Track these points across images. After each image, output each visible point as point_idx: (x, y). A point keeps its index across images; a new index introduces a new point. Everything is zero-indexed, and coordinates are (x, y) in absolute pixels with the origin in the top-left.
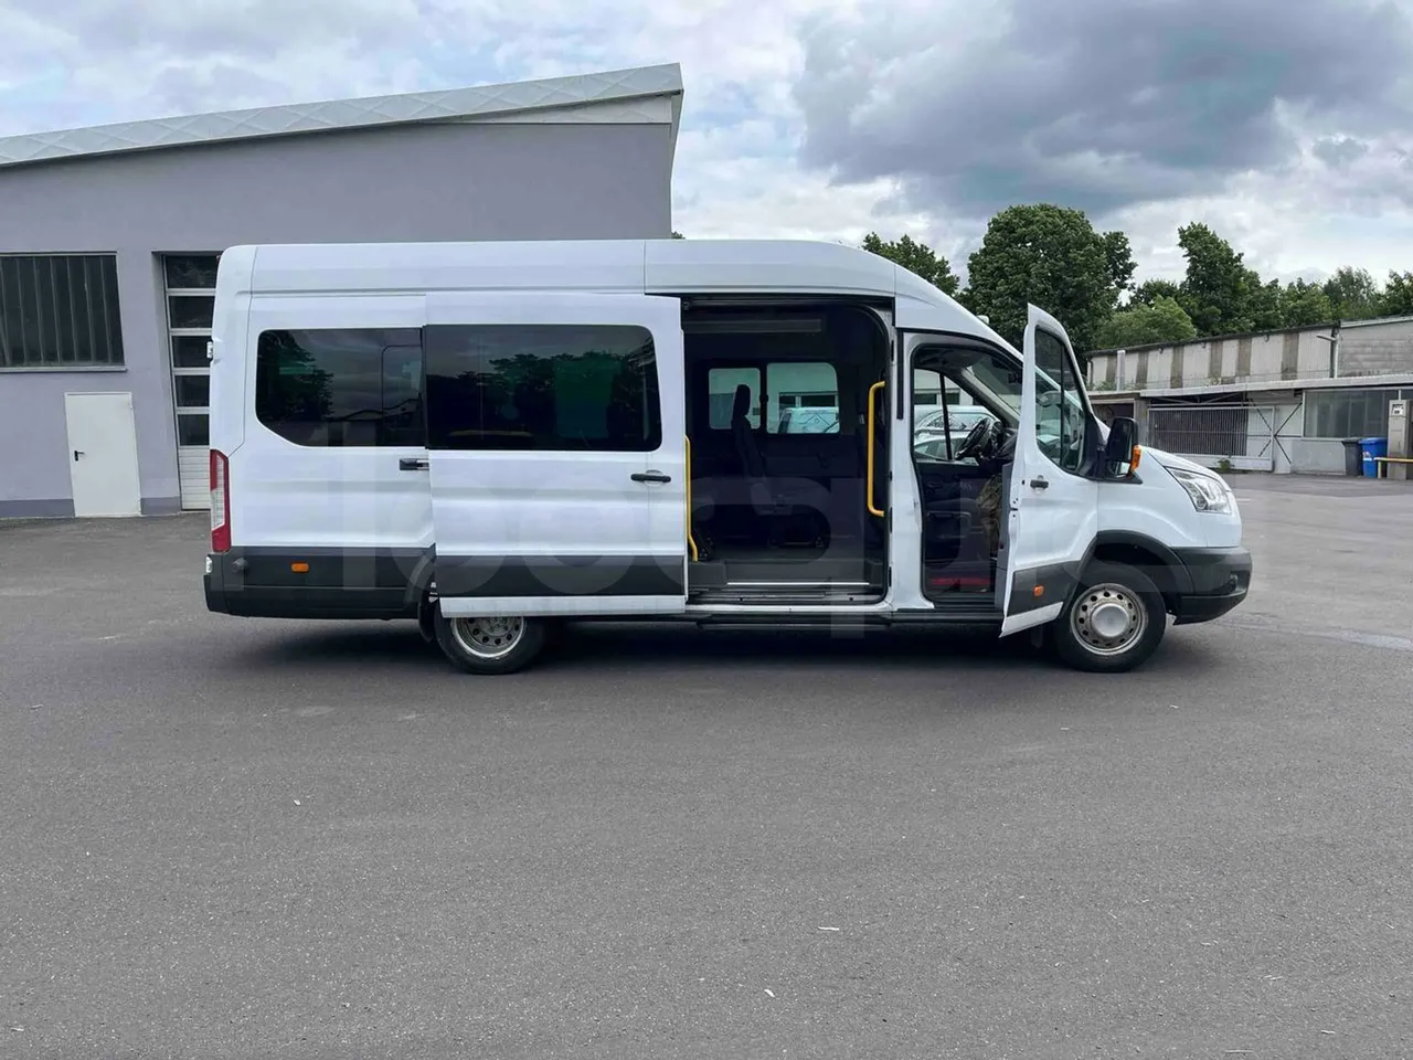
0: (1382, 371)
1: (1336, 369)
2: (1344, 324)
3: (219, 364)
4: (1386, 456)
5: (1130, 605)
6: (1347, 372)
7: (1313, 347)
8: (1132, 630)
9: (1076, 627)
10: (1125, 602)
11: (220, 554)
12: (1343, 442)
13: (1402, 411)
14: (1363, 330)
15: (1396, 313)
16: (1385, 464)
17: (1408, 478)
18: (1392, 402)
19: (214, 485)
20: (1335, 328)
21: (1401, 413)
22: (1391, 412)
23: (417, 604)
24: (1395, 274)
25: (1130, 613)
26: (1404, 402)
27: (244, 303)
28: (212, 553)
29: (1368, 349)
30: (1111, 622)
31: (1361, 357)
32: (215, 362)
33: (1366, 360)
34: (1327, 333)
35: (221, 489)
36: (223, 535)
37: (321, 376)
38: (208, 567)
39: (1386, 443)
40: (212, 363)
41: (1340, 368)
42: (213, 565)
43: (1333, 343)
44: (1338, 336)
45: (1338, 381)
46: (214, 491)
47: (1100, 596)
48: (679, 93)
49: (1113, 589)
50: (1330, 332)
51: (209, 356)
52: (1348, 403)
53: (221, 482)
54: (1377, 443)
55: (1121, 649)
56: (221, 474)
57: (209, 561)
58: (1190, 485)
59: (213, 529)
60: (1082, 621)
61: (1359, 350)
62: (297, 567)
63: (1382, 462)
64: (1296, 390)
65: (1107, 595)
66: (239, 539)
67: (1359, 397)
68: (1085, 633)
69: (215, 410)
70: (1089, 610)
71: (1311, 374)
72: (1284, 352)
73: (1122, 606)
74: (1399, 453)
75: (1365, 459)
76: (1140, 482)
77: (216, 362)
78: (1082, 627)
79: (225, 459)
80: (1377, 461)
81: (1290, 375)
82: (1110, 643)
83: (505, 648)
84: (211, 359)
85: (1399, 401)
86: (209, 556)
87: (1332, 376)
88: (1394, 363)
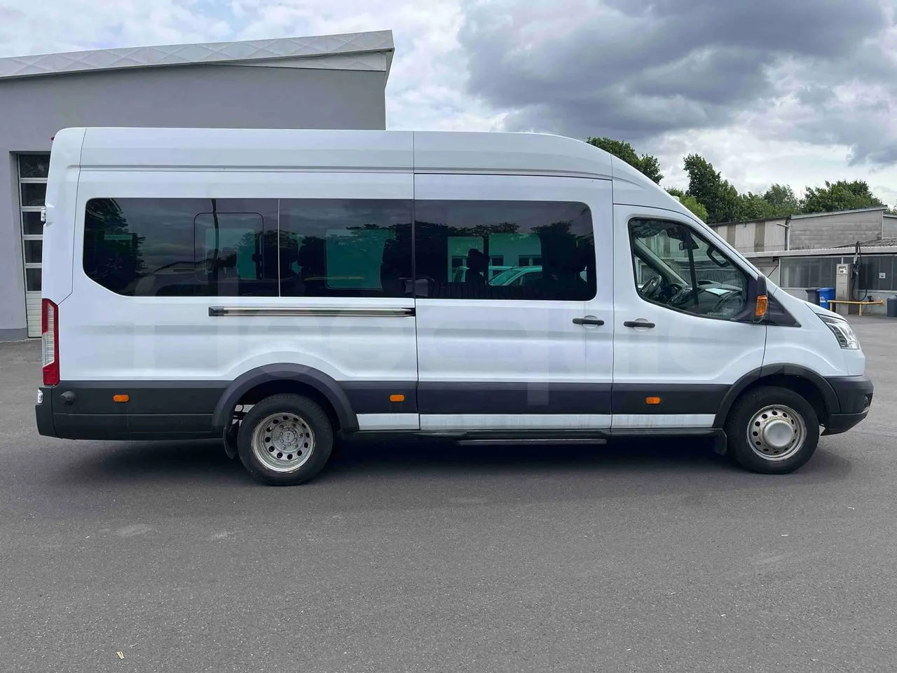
0: (816, 246)
1: (788, 244)
2: (793, 217)
3: (51, 226)
4: (835, 300)
5: (792, 421)
6: (797, 246)
7: (774, 231)
8: (794, 441)
9: (750, 438)
10: (789, 418)
11: (50, 387)
12: (807, 291)
13: (845, 271)
14: (805, 221)
15: (811, 211)
16: (834, 304)
17: (849, 313)
18: (838, 266)
19: (45, 329)
20: (788, 219)
21: (845, 272)
22: (838, 271)
23: (224, 427)
24: (809, 189)
25: (793, 427)
26: (846, 265)
27: (73, 175)
28: (44, 387)
29: (808, 232)
30: (780, 436)
31: (803, 237)
32: (47, 225)
33: (806, 239)
34: (783, 223)
35: (51, 332)
36: (52, 372)
37: (136, 240)
38: (39, 398)
39: (835, 291)
40: (45, 225)
41: (790, 244)
42: (44, 397)
43: (786, 228)
44: (789, 225)
45: (789, 252)
46: (46, 333)
47: (769, 414)
48: (391, 50)
49: (780, 409)
50: (785, 222)
51: (42, 219)
52: (808, 266)
53: (51, 326)
54: (830, 291)
55: (786, 456)
56: (51, 319)
57: (40, 393)
58: (835, 328)
59: (44, 366)
60: (755, 434)
61: (802, 232)
62: (119, 398)
63: (833, 303)
64: (774, 257)
65: (775, 413)
66: (65, 375)
67: (814, 262)
68: (758, 443)
69: (47, 266)
70: (762, 426)
71: (774, 247)
72: (756, 235)
73: (786, 421)
74: (843, 298)
75: (821, 301)
76: (800, 326)
77: (49, 224)
78: (755, 439)
79: (56, 307)
80: (829, 303)
81: (760, 248)
82: (777, 451)
83: (297, 463)
84: (45, 222)
85: (842, 265)
86: (40, 389)
87: (786, 249)
88: (823, 241)
